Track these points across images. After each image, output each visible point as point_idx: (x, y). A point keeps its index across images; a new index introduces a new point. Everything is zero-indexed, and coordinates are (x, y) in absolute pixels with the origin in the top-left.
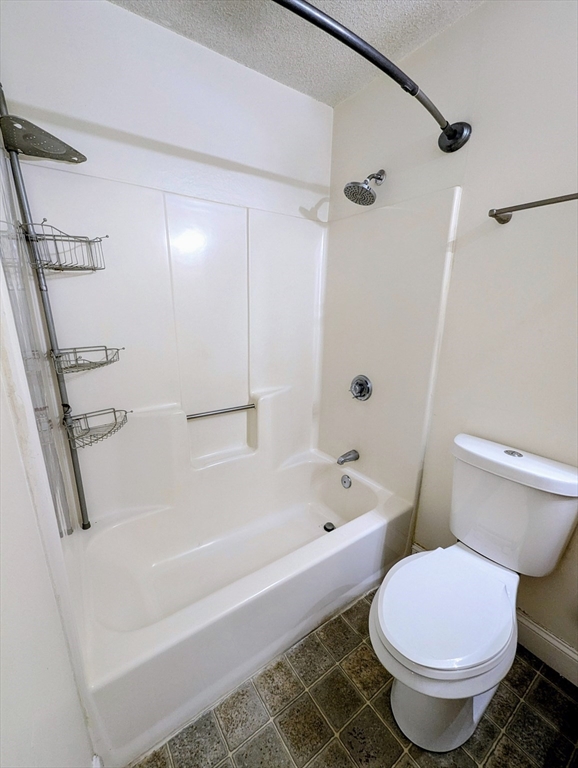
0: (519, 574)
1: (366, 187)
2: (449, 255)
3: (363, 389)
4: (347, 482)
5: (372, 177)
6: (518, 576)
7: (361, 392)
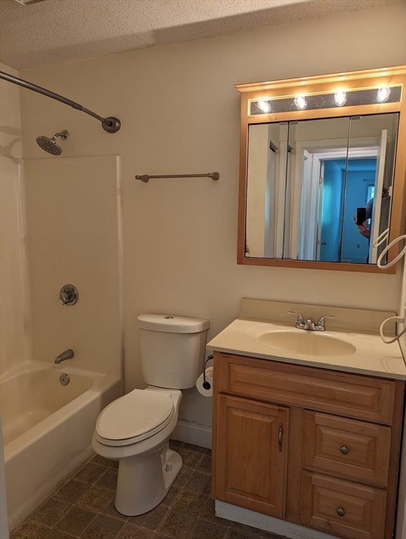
0: (181, 390)
1: (53, 142)
2: (119, 197)
3: (70, 295)
4: (65, 380)
5: (57, 135)
6: (180, 392)
7: (69, 298)
